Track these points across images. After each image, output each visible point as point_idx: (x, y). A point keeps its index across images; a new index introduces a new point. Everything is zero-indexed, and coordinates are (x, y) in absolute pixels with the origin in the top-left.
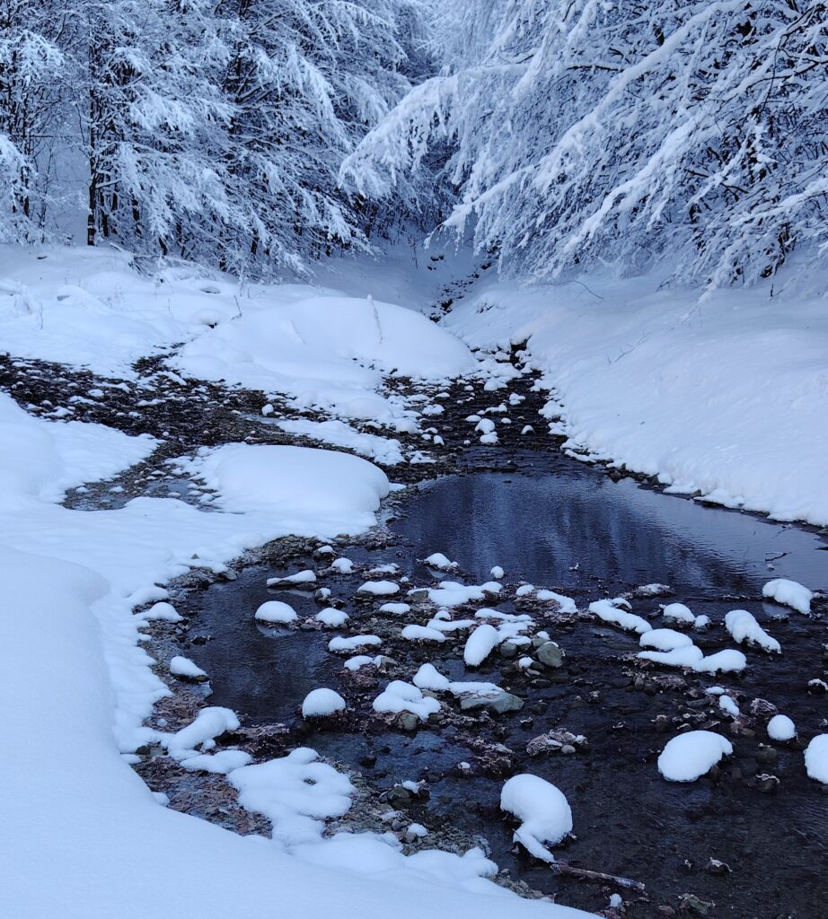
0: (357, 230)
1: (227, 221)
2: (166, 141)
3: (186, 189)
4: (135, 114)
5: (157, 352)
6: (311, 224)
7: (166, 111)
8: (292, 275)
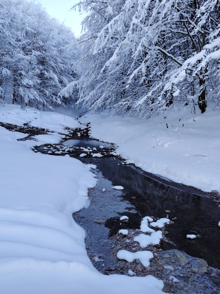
0: (63, 103)
1: (39, 101)
2: (28, 86)
3: (31, 95)
4: (23, 82)
5: (27, 123)
6: (54, 101)
7: (28, 82)
8: (51, 110)
